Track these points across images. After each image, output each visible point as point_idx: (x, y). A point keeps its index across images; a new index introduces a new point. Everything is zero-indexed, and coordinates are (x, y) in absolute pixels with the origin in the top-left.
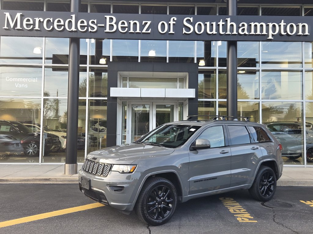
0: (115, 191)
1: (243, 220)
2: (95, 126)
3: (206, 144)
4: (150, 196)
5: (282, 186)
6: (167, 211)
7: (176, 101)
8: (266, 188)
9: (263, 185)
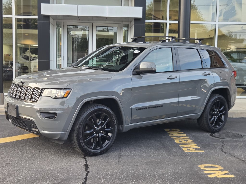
0: (46, 118)
1: (188, 150)
2: (25, 53)
3: (151, 68)
4: (87, 125)
5: (234, 117)
6: (106, 141)
7: (120, 23)
8: (216, 118)
9: (213, 115)
